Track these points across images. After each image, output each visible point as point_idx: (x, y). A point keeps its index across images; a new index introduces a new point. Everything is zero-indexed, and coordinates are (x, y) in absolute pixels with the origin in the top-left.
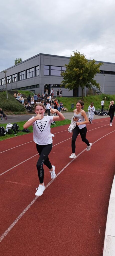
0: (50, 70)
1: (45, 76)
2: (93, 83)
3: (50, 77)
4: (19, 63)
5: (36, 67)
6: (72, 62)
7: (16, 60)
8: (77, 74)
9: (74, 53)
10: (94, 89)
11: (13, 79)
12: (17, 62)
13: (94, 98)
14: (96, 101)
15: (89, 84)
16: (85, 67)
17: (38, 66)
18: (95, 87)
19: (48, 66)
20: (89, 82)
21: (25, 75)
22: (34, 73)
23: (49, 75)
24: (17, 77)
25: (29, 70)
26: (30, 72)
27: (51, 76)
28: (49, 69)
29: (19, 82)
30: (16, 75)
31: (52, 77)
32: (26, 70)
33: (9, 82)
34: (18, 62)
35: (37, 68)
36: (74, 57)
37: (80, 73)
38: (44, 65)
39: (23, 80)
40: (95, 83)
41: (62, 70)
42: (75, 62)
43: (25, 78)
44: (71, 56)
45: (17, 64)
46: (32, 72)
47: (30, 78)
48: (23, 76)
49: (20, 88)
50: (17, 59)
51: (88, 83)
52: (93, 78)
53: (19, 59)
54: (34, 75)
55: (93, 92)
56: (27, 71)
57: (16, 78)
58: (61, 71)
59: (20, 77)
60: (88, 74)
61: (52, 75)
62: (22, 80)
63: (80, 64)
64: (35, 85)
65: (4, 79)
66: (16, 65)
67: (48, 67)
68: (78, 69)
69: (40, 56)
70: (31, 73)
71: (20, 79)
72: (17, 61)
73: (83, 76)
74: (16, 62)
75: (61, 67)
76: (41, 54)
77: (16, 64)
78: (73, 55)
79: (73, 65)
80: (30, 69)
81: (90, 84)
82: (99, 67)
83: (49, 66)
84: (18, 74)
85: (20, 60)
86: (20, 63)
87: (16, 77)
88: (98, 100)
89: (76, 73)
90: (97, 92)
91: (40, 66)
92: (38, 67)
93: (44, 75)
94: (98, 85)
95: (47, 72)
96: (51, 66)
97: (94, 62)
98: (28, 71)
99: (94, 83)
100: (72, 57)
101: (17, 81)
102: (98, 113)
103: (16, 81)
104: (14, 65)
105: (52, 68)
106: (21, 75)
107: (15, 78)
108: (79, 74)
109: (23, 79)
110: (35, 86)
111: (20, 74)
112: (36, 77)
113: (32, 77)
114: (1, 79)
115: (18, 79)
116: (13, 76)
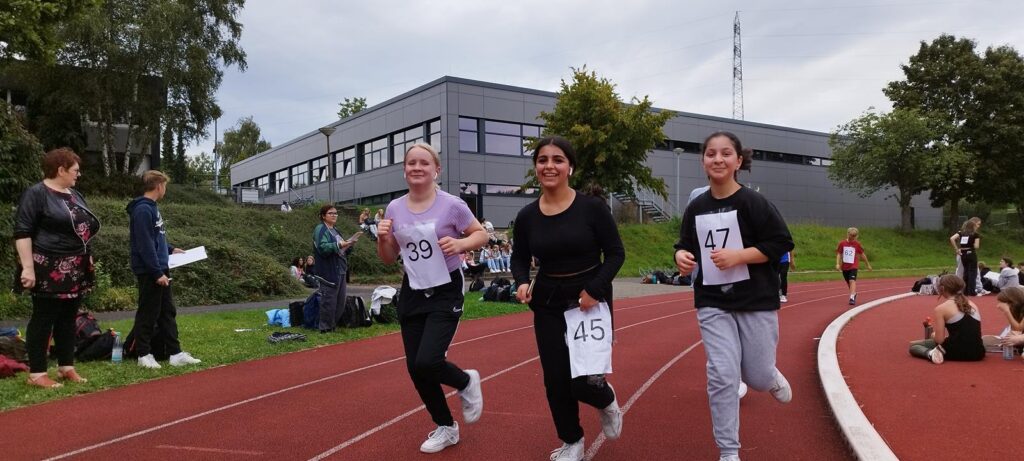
0: (480, 133)
1: (463, 156)
2: (641, 177)
3: (480, 157)
4: (354, 112)
5: (428, 123)
6: (567, 105)
7: (346, 103)
8: (585, 145)
9: (574, 75)
10: (641, 203)
11: (338, 165)
12: (350, 109)
13: (646, 232)
14: (653, 243)
15: (628, 182)
16: (613, 121)
17: (438, 118)
18: (645, 196)
19: (476, 121)
20: (625, 176)
21: (385, 153)
23: (476, 150)
24: (353, 161)
25: (402, 134)
26: (405, 142)
27: (485, 154)
28: (476, 130)
29: (361, 176)
30: (351, 154)
31: (488, 158)
32: (391, 136)
33: (323, 179)
34: (355, 111)
35: (435, 126)
36: (572, 88)
37: (597, 140)
38: (460, 116)
39: (378, 168)
40: (649, 177)
41: (525, 134)
42: (577, 103)
43: (385, 163)
44: (564, 84)
45: (347, 115)
48: (376, 155)
49: (364, 199)
50: (347, 100)
51: (623, 177)
52: (641, 163)
53: (356, 100)
55: (638, 214)
56: (396, 136)
57: (349, 163)
58: (519, 139)
59: (367, 158)
60: (628, 143)
61: (487, 151)
62: (373, 169)
63: (597, 108)
65: (305, 168)
66: (346, 119)
67: (473, 125)
68: (588, 127)
69: (444, 85)
71: (368, 167)
72: (348, 106)
73: (608, 150)
74: (344, 111)
75: (522, 124)
76: (448, 80)
77: (343, 118)
78: (570, 82)
79: (571, 113)
80: (408, 132)
81: (631, 183)
82: (662, 124)
83: (478, 119)
84: (361, 147)
85: (358, 104)
86: (358, 114)
87: (349, 160)
88: (662, 237)
89: (580, 142)
90: (651, 215)
91: (444, 118)
92: (438, 122)
93: (460, 152)
94: (658, 186)
95: (470, 143)
96: (487, 122)
97: (645, 106)
98: (398, 138)
99: (645, 179)
100: (566, 88)
101: (354, 173)
102: (673, 278)
103: (348, 172)
104: (337, 119)
105: (489, 126)
106: (372, 152)
107: (346, 162)
108: (592, 146)
109: (377, 164)
111: (368, 148)
114: (290, 168)
115: (360, 167)
116: (339, 157)
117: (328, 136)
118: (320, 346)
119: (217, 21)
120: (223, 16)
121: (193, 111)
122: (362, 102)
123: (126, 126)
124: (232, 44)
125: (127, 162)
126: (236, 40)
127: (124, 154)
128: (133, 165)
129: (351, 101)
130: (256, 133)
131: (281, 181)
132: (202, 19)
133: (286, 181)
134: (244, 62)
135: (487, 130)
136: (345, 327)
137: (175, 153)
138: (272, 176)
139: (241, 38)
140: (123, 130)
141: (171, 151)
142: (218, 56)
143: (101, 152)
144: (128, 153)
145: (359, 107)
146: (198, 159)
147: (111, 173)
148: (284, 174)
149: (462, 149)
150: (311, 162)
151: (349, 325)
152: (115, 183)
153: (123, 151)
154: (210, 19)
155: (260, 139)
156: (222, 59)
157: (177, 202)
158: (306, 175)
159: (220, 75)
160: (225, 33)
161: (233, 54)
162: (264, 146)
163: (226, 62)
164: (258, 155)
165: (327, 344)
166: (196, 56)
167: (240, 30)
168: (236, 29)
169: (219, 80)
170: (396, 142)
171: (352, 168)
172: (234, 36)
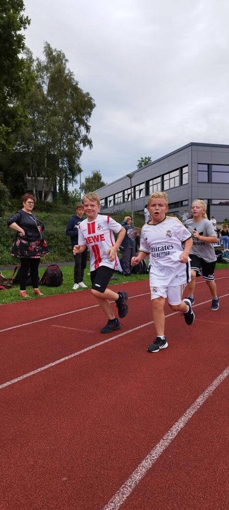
0: (209, 172)
1: (199, 184)
3: (209, 185)
4: (145, 165)
5: (181, 168)
7: (141, 160)
11: (136, 192)
12: (143, 163)
17: (187, 165)
19: (207, 165)
21: (159, 185)
22: (178, 179)
23: (207, 181)
24: (144, 189)
25: (168, 175)
26: (170, 179)
27: (212, 183)
28: (207, 170)
30: (143, 186)
31: (213, 185)
32: (163, 176)
33: (130, 199)
34: (145, 163)
35: (185, 170)
38: (199, 164)
45: (141, 166)
46: (174, 177)
47: (170, 189)
48: (155, 186)
50: (142, 159)
53: (146, 158)
54: (177, 184)
56: (165, 176)
59: (151, 188)
61: (213, 181)
64: (178, 202)
65: (121, 194)
66: (142, 168)
67: (205, 167)
69: (190, 148)
70: (172, 181)
72: (142, 161)
74: (140, 164)
76: (192, 144)
77: (139, 168)
80: (171, 174)
83: (208, 164)
84: (147, 183)
85: (147, 160)
86: (147, 165)
87: (142, 190)
91: (190, 165)
92: (187, 167)
93: (198, 182)
95: (204, 177)
96: (213, 166)
98: (166, 177)
101: (144, 196)
103: (141, 196)
104: (136, 168)
105: (214, 168)
106: (153, 185)
107: (140, 191)
110: (180, 203)
111: (151, 183)
112: (182, 187)
113: (174, 188)
114: (114, 195)
115: (147, 193)
116: (137, 188)
117: (131, 178)
118: (124, 283)
119: (79, 125)
120: (82, 122)
121: (70, 170)
122: (149, 159)
123: (42, 178)
124: (86, 137)
125: (43, 195)
126: (88, 134)
127: (42, 192)
128: (46, 197)
129: (144, 159)
130: (100, 178)
131: (110, 201)
132: (73, 125)
133: (112, 201)
134: (92, 145)
135: (213, 170)
136: (136, 274)
137: (64, 189)
138: (106, 199)
139: (90, 133)
140: (41, 180)
141: (62, 188)
142: (80, 143)
143: (33, 191)
144: (44, 191)
145: (148, 162)
146: (73, 192)
147: (37, 200)
148: (111, 198)
149: (199, 181)
150: (124, 191)
151: (138, 273)
152: (38, 205)
153: (41, 190)
154: (76, 124)
155: (102, 181)
156: (82, 144)
157: (64, 213)
158: (122, 198)
159: (81, 152)
160: (83, 131)
161: (87, 141)
162: (103, 184)
163: (84, 145)
164: (100, 189)
165: (127, 282)
166: (70, 143)
167: (89, 129)
168: (88, 128)
169: (81, 154)
170: (165, 179)
171: (143, 194)
172: (87, 132)
